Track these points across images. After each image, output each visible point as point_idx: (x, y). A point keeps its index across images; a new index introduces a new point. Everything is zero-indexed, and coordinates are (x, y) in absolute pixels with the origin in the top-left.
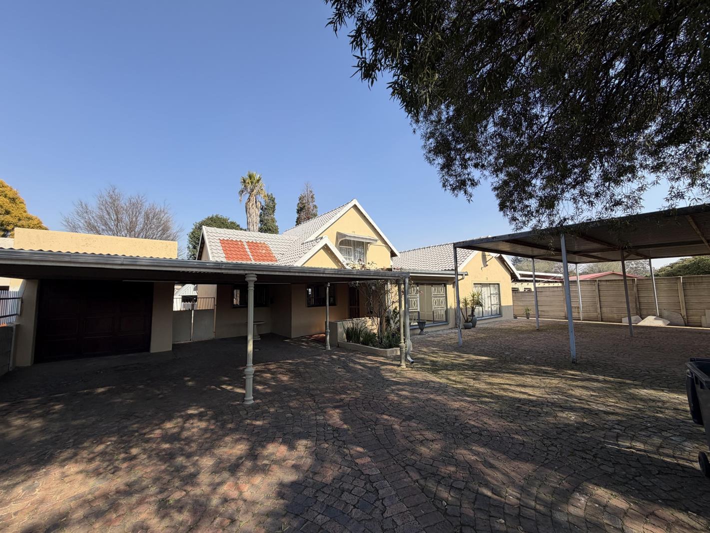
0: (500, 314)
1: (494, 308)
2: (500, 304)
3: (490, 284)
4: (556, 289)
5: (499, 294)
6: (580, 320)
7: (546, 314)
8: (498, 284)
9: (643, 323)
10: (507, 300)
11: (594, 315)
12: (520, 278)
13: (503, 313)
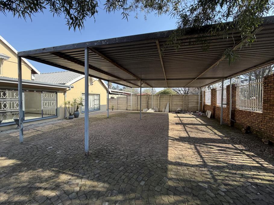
0: (99, 109)
1: (96, 106)
2: (100, 104)
3: (94, 94)
4: (124, 98)
5: (100, 99)
6: (130, 110)
7: (120, 108)
8: (99, 95)
9: (148, 111)
10: (104, 102)
11: (135, 108)
12: (111, 92)
13: (101, 108)
